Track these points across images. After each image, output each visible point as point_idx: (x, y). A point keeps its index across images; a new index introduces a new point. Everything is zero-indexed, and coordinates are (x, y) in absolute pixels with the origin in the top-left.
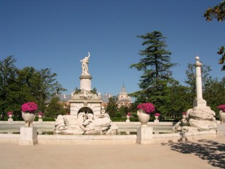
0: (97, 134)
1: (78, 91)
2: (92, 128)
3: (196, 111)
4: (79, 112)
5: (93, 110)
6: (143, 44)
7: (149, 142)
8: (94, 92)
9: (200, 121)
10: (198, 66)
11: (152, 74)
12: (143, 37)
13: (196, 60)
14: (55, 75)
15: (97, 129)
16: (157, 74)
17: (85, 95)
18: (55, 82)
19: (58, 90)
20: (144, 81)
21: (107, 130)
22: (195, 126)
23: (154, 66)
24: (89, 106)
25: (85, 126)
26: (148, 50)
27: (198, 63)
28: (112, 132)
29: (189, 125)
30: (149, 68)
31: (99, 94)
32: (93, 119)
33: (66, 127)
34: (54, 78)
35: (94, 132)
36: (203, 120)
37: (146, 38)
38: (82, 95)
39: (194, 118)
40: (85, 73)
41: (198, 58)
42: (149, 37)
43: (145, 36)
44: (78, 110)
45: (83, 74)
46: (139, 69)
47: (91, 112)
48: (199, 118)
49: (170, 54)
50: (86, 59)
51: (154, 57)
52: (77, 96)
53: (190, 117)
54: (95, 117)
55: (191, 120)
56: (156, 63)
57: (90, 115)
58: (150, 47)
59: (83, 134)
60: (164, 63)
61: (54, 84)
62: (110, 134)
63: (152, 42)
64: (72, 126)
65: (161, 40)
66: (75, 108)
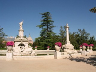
0: (27, 55)
1: (18, 37)
2: (25, 53)
3: (66, 46)
4: (19, 46)
5: (25, 45)
6: (42, 17)
7: (60, 58)
8: (25, 37)
9: (68, 50)
10: (67, 27)
11: (46, 30)
12: (42, 14)
13: (67, 25)
14: (2, 29)
15: (27, 53)
16: (48, 30)
17: (22, 38)
18: (2, 32)
19: (4, 36)
20: (42, 33)
21: (31, 53)
22: (66, 52)
23: (46, 27)
24: (23, 43)
25: (22, 52)
26: (44, 20)
27: (67, 26)
28: (33, 54)
29: (63, 51)
30: (44, 27)
31: (27, 38)
32: (25, 49)
33: (14, 52)
34: (2, 30)
35: (26, 54)
36: (69, 49)
37: (43, 15)
38: (20, 38)
39: (66, 48)
40: (21, 29)
41: (67, 24)
42: (45, 14)
43: (43, 14)
44: (18, 45)
45: (20, 29)
46: (40, 28)
47: (24, 46)
48: (67, 49)
49: (53, 22)
50: (21, 23)
51: (46, 23)
52: (18, 39)
53: (64, 48)
54: (26, 48)
55: (65, 49)
56: (47, 25)
57: (23, 47)
58: (45, 19)
59: (21, 55)
60: (51, 25)
61: (2, 33)
62: (32, 55)
63: (46, 16)
64: (16, 52)
65: (49, 16)
66: (17, 44)
